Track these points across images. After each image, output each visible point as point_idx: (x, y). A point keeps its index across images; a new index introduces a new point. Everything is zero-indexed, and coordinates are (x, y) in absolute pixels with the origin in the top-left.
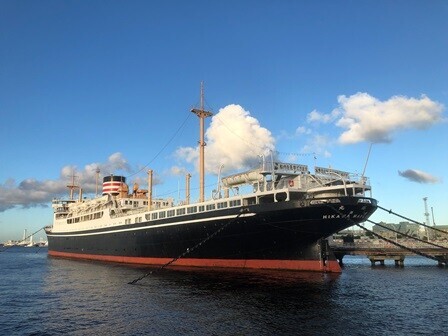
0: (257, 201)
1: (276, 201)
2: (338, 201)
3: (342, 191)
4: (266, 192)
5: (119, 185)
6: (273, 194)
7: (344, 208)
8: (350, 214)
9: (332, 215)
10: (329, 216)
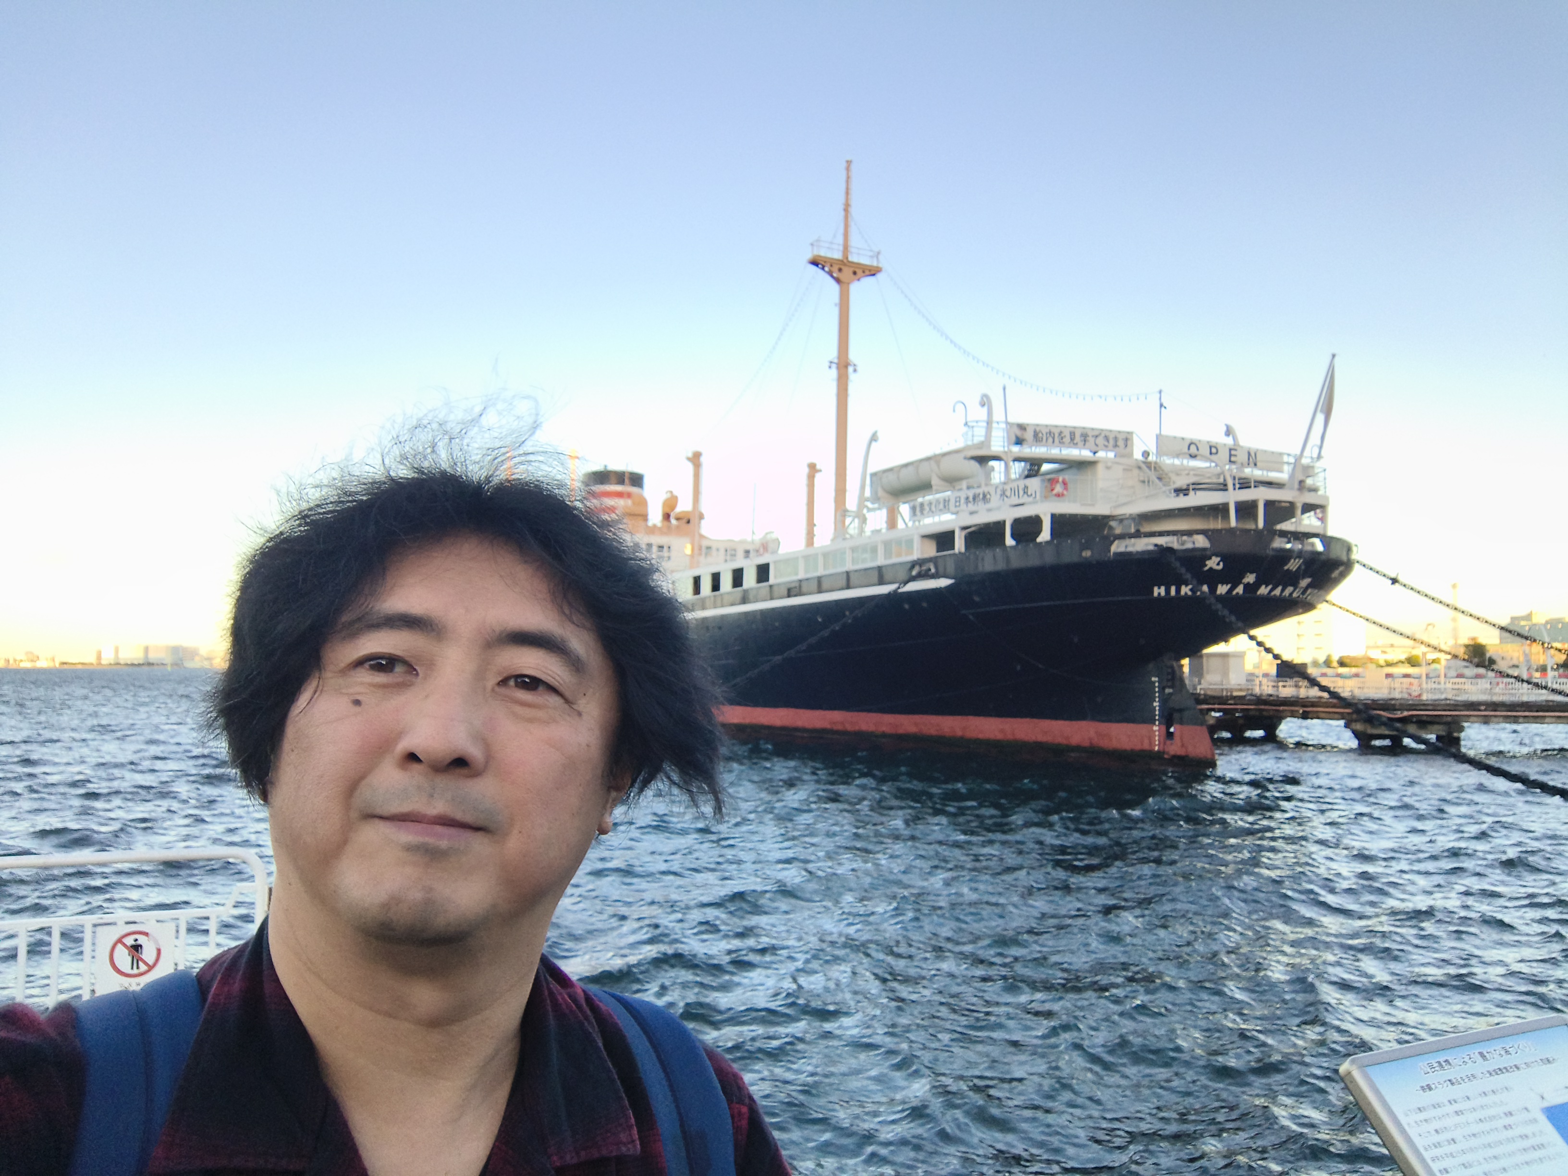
0: (959, 545)
1: (1010, 541)
2: (1201, 542)
3: (1220, 510)
4: (984, 516)
5: (620, 495)
6: (1004, 522)
7: (1221, 563)
8: (1243, 583)
9: (1183, 587)
10: (1173, 588)
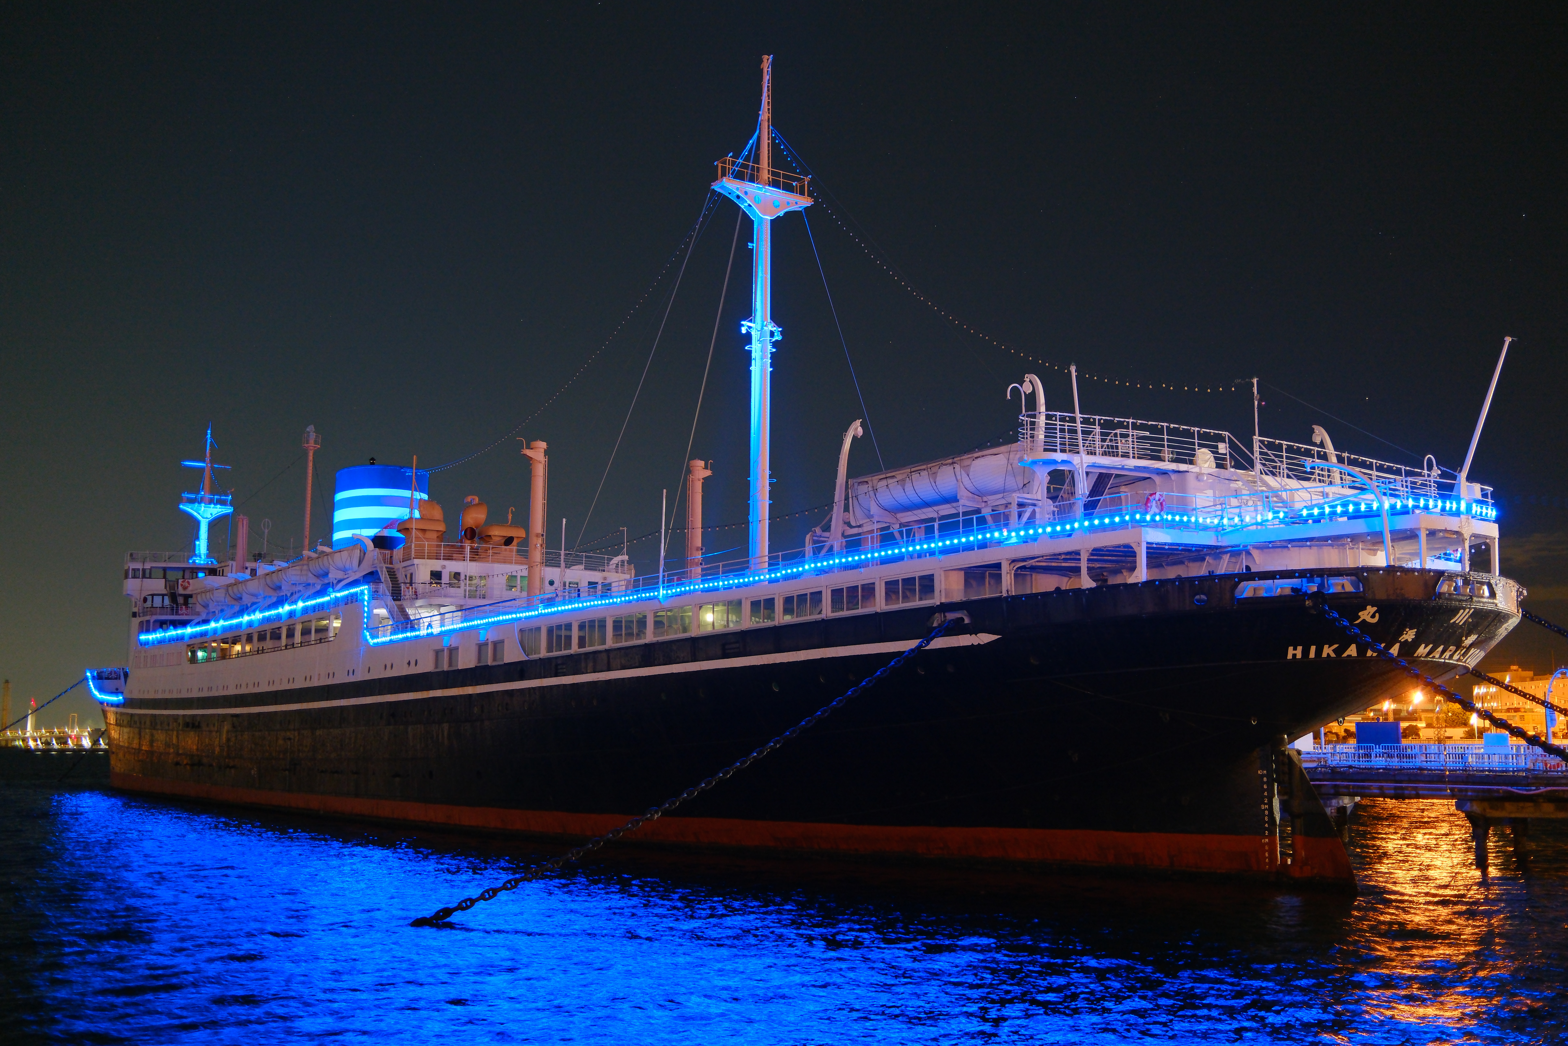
0: (1006, 581)
6: (1078, 553)
7: (1377, 615)
8: (1400, 642)
9: (1326, 647)
10: (1313, 649)
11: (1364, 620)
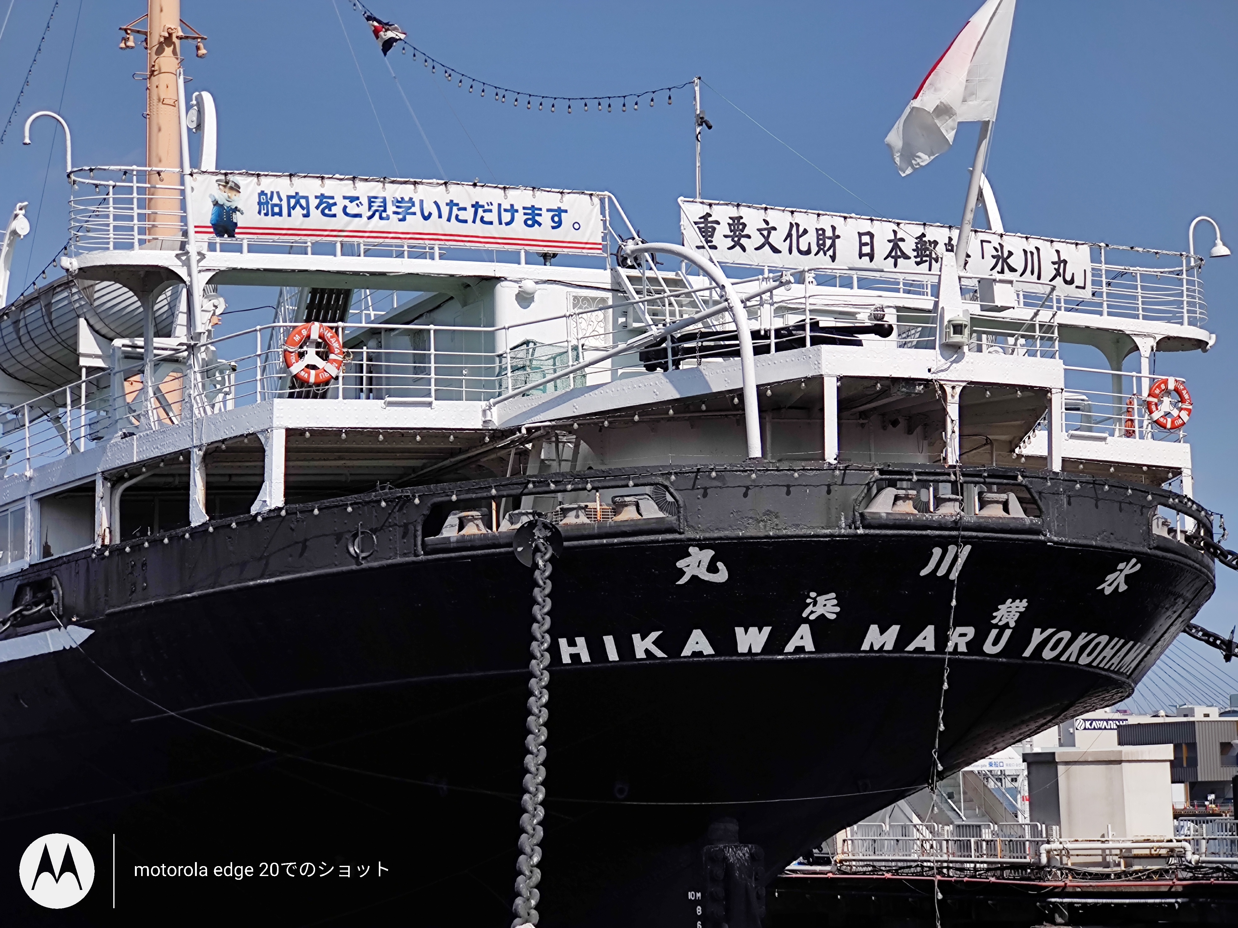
1: (199, 513)
6: (187, 454)
7: (720, 565)
8: (806, 620)
9: (636, 637)
10: (609, 641)
11: (694, 578)
